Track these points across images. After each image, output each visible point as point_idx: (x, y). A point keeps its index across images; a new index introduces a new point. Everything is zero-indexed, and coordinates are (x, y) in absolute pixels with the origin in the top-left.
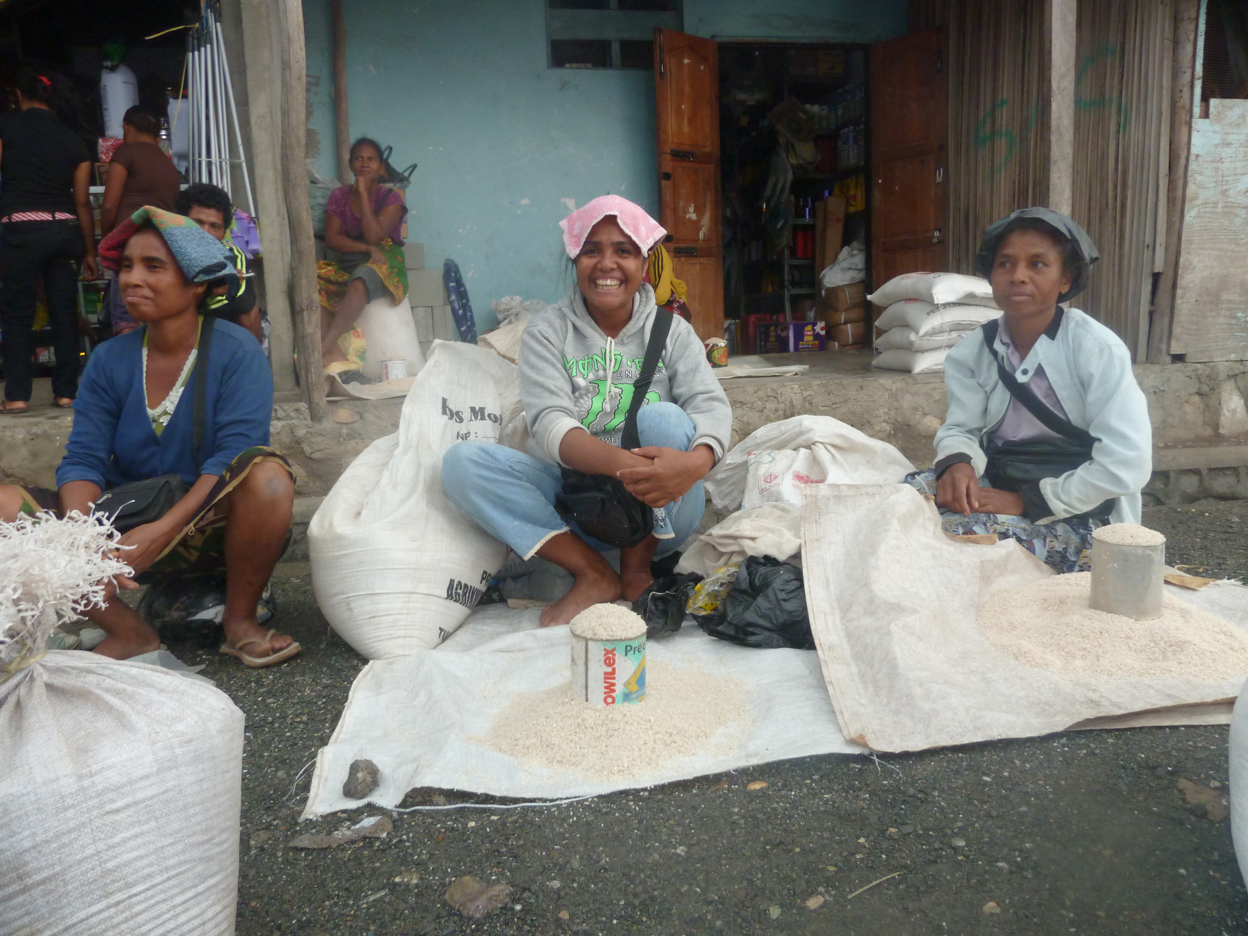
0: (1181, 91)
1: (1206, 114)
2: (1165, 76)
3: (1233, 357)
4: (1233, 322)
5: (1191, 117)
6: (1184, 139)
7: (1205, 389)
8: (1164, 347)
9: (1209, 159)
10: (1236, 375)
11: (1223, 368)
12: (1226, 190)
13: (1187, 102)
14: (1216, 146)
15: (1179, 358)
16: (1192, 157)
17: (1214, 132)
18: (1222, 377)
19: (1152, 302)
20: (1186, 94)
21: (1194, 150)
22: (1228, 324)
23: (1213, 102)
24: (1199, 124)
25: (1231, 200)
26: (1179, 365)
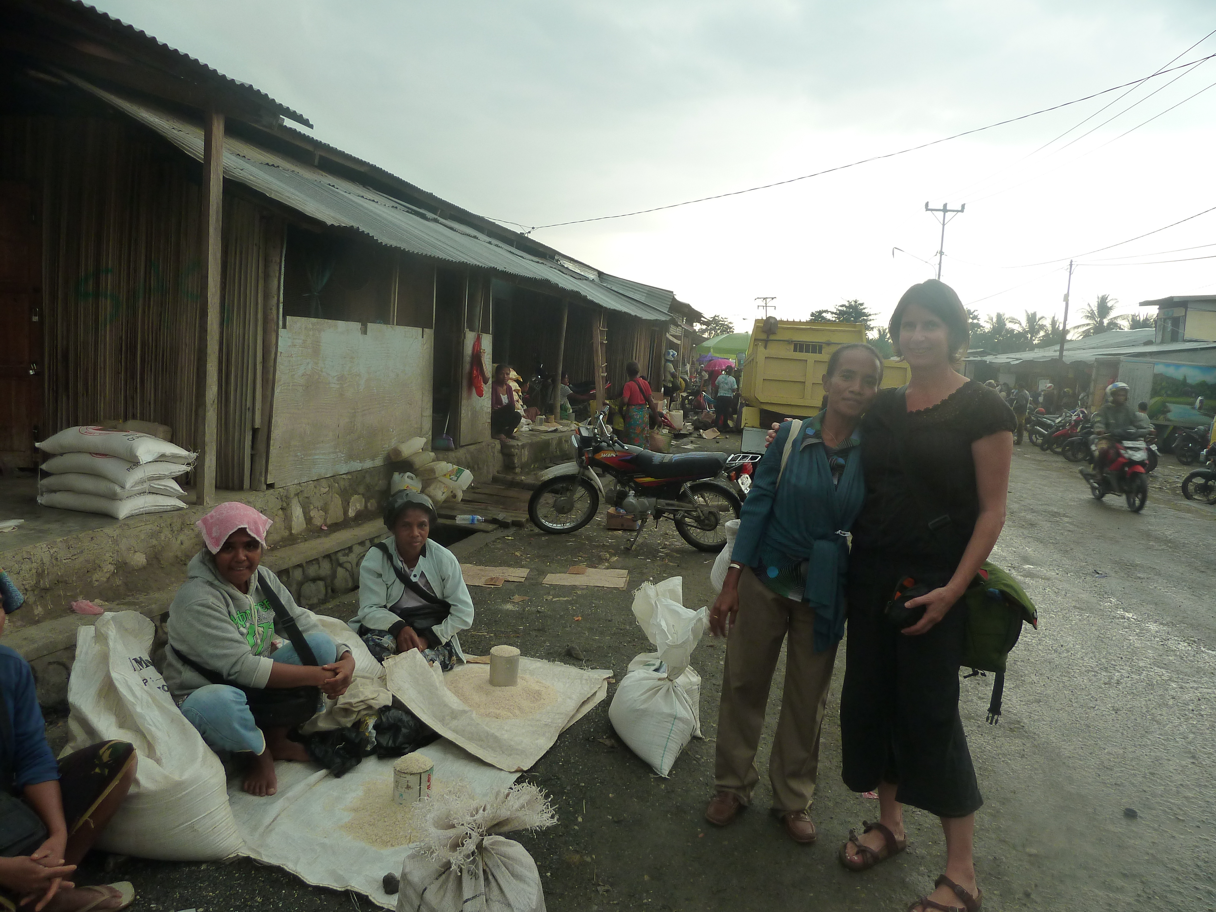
0: (271, 309)
1: (284, 327)
2: (259, 295)
3: (296, 482)
4: (296, 459)
5: (278, 327)
6: (274, 341)
7: (285, 505)
8: (263, 479)
9: (286, 355)
10: (298, 493)
11: (293, 491)
12: (294, 375)
13: (275, 317)
14: (289, 346)
15: (270, 486)
16: (279, 354)
17: (289, 338)
18: (292, 495)
19: (253, 447)
20: (274, 312)
21: (279, 350)
22: (294, 460)
23: (288, 318)
24: (282, 332)
25: (296, 381)
26: (271, 491)
